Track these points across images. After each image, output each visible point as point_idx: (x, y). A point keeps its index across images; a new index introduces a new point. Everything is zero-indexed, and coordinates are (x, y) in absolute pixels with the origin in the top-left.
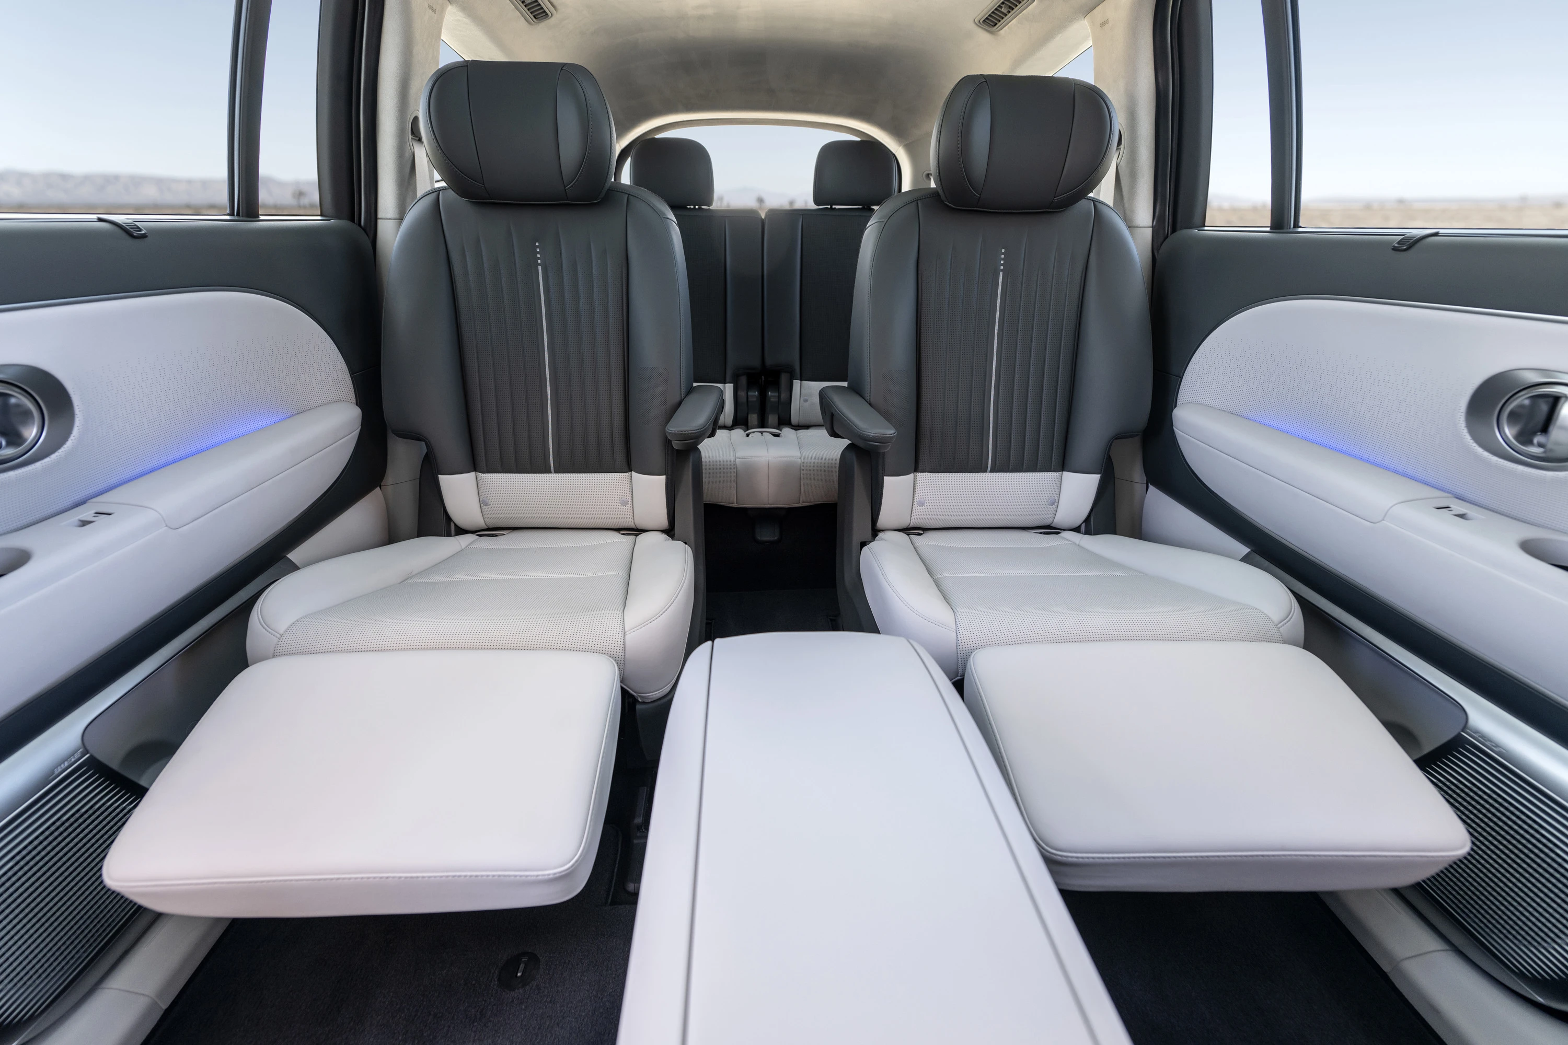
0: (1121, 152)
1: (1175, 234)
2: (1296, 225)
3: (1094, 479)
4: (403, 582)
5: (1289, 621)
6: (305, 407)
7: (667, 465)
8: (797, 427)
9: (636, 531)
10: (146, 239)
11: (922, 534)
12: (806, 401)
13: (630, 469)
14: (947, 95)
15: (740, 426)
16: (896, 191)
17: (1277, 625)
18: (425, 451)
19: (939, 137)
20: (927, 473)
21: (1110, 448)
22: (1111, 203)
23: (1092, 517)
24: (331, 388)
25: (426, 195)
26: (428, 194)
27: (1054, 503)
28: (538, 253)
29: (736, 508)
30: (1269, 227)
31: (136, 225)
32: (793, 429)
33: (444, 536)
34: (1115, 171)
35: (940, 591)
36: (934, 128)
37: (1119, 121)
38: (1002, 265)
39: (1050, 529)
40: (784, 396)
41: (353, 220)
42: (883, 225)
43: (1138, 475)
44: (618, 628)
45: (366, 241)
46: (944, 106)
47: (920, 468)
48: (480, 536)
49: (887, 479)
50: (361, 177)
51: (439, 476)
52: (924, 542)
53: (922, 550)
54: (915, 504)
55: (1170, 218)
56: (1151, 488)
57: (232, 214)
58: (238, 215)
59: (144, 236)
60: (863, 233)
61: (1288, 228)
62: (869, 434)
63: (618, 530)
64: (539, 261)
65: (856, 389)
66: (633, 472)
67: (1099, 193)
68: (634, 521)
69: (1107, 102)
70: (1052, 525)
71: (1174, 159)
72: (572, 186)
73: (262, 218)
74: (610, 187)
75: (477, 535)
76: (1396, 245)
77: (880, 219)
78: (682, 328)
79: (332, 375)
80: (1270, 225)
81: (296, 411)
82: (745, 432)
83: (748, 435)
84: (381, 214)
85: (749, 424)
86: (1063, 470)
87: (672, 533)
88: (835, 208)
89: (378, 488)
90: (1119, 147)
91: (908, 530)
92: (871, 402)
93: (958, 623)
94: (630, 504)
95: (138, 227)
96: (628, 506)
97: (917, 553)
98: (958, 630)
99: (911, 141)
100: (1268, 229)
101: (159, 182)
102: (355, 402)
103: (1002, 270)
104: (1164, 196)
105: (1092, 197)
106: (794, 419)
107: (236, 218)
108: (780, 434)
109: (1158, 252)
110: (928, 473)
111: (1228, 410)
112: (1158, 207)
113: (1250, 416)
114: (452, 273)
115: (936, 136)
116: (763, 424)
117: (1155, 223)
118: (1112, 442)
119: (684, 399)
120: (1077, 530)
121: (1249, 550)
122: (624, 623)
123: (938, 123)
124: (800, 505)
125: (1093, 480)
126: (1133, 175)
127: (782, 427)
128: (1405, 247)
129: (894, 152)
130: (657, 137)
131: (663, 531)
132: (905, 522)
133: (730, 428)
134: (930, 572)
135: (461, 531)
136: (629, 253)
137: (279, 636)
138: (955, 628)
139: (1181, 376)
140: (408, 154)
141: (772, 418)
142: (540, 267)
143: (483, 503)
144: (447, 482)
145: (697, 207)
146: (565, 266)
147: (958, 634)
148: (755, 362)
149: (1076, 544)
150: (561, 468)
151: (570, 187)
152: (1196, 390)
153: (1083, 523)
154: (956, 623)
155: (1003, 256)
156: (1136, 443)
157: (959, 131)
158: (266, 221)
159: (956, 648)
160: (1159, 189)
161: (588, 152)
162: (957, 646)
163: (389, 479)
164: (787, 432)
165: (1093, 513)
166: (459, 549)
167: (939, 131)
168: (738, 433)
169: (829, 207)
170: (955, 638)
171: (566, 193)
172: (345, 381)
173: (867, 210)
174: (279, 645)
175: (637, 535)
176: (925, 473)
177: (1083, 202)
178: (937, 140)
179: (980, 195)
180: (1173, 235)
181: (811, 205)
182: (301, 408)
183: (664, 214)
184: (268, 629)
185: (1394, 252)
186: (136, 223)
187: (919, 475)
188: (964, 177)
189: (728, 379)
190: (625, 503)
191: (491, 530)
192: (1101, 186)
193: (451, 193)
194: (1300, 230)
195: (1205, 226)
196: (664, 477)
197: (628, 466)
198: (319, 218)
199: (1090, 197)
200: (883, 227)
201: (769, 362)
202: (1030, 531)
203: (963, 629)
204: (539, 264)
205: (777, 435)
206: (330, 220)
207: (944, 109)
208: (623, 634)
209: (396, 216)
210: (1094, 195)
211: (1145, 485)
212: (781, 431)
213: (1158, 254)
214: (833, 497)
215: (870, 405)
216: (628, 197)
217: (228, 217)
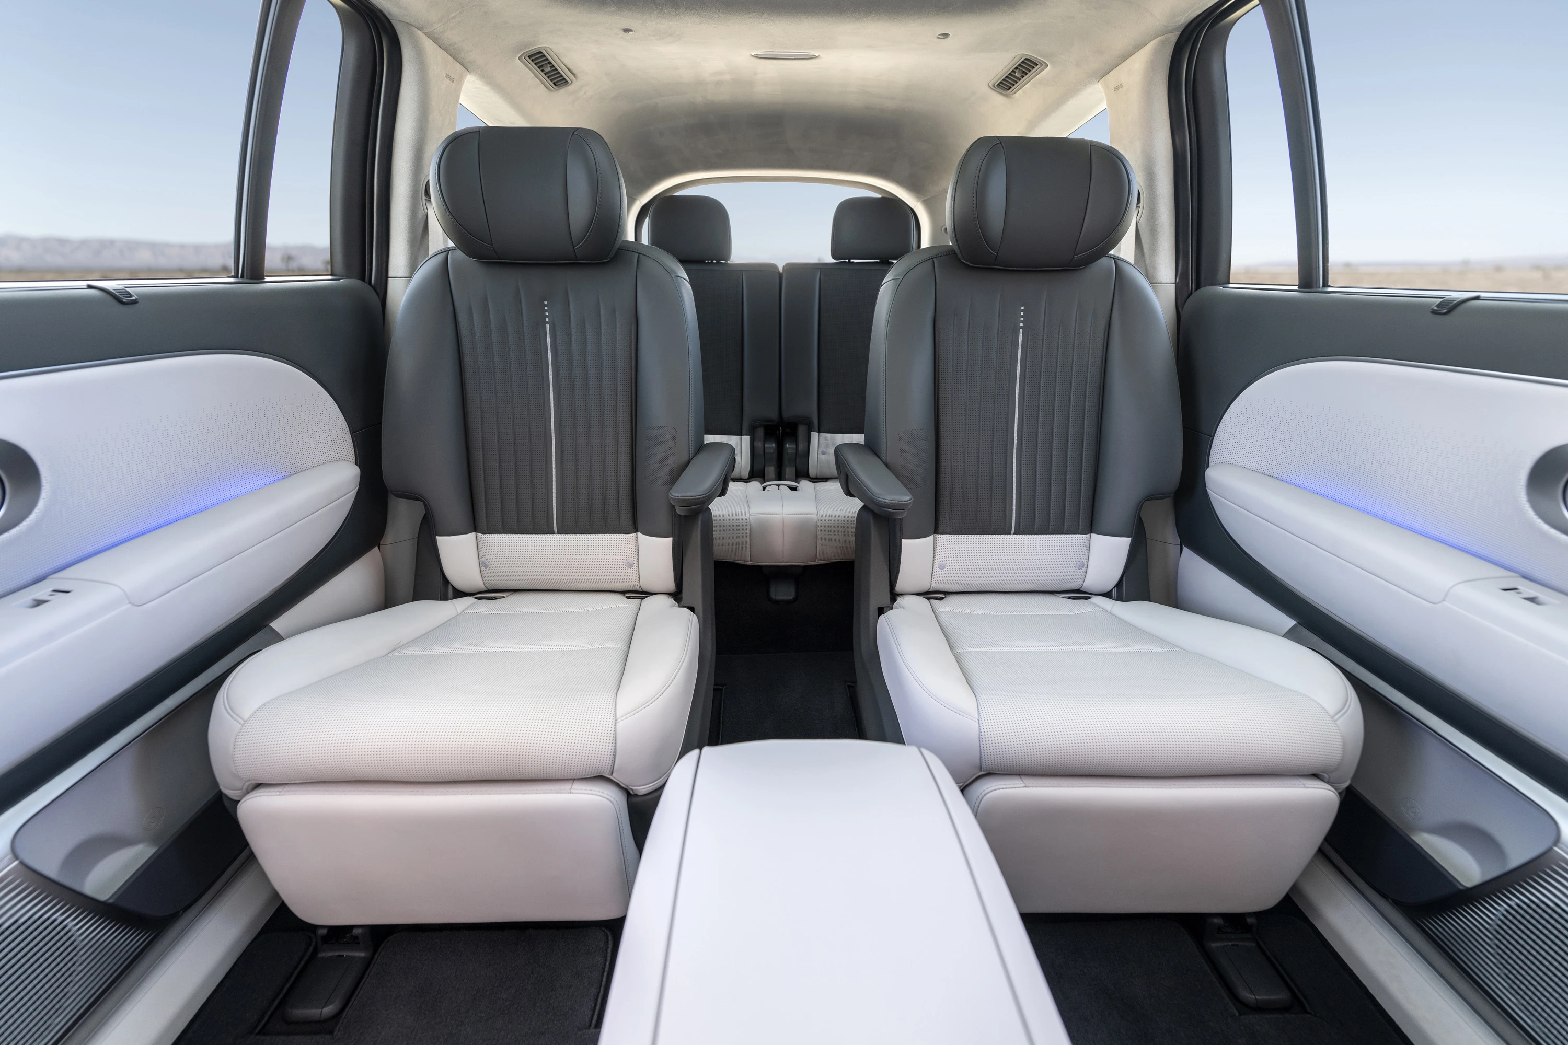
0: (1140, 210)
1: (1198, 291)
2: (1326, 284)
3: (1125, 542)
4: (389, 653)
5: (1346, 711)
6: (301, 467)
7: (673, 527)
8: (816, 480)
9: (642, 594)
10: (138, 304)
11: (943, 598)
12: (824, 453)
13: (636, 530)
14: (963, 153)
15: (756, 478)
16: (914, 247)
17: (1333, 718)
18: (423, 512)
19: (953, 197)
20: (947, 535)
21: (1140, 510)
22: (1132, 261)
23: (1124, 582)
24: (330, 448)
25: (435, 255)
26: (437, 254)
27: (1083, 567)
28: (547, 311)
29: (749, 566)
30: (1297, 285)
31: (127, 291)
32: (811, 481)
33: (441, 600)
34: (1135, 227)
35: (960, 668)
36: (949, 189)
37: (1138, 181)
38: (1022, 322)
39: (1079, 594)
40: (801, 446)
41: (363, 279)
42: (899, 283)
43: (1171, 536)
44: (609, 715)
45: (375, 299)
46: (958, 166)
47: (940, 529)
48: (479, 599)
49: (905, 542)
50: (373, 238)
51: (437, 537)
52: (945, 607)
53: (944, 618)
54: (936, 567)
55: (1193, 274)
56: (1185, 549)
57: (236, 276)
58: (242, 277)
59: (135, 302)
60: (878, 290)
61: (1317, 288)
62: (884, 500)
63: (623, 593)
64: (547, 320)
65: (871, 447)
66: (639, 533)
67: (1119, 250)
68: (640, 584)
69: (1125, 162)
70: (1082, 589)
71: (1195, 217)
72: (581, 246)
73: (267, 279)
74: (620, 246)
75: (475, 598)
76: (1435, 308)
77: (895, 276)
78: (691, 386)
79: (331, 434)
80: (1298, 284)
81: (291, 471)
82: (762, 484)
83: (764, 488)
84: (391, 273)
85: (766, 477)
86: (1091, 532)
87: (679, 596)
88: (853, 262)
89: (377, 548)
90: (1139, 205)
91: (929, 594)
92: (888, 462)
93: (981, 712)
94: (635, 566)
95: (129, 293)
96: (633, 568)
97: (937, 620)
98: (980, 719)
99: (929, 197)
100: (1296, 288)
101: (153, 247)
102: (354, 460)
103: (1021, 327)
104: (1186, 256)
105: (1112, 255)
106: (812, 472)
107: (240, 280)
108: (797, 487)
109: (1182, 309)
110: (949, 535)
111: (1264, 472)
112: (1180, 264)
113: (1288, 479)
114: (459, 332)
115: (951, 193)
116: (780, 477)
117: (1177, 280)
118: (1142, 505)
119: (692, 459)
120: (1108, 595)
121: (1295, 622)
122: (615, 709)
123: (953, 184)
124: (817, 563)
125: (1122, 544)
126: (1153, 232)
127: (799, 479)
128: (1445, 311)
129: (913, 208)
130: (676, 194)
131: (670, 594)
132: (925, 586)
133: (746, 481)
134: (951, 647)
135: (459, 594)
136: (638, 309)
137: (242, 722)
138: (977, 717)
139: (1212, 435)
140: (420, 215)
141: (789, 471)
142: (548, 325)
143: (482, 565)
144: (444, 543)
145: (714, 261)
146: (573, 325)
147: (981, 725)
148: (773, 414)
149: (1107, 611)
150: (564, 529)
151: (579, 247)
152: (1229, 450)
153: (1114, 588)
154: (978, 712)
155: (1022, 314)
156: (1167, 504)
157: (974, 191)
158: (272, 283)
159: (978, 740)
160: (1181, 247)
161: (597, 213)
162: (979, 738)
163: (389, 537)
164: (805, 484)
165: (1124, 577)
166: (453, 613)
167: (954, 190)
168: (755, 485)
169: (847, 261)
170: (978, 729)
171: (575, 253)
172: (344, 440)
173: (886, 263)
174: (241, 734)
175: (642, 598)
176: (945, 535)
177: (1104, 261)
178: (952, 199)
179: (997, 253)
180: (1197, 291)
181: (829, 259)
182: (297, 468)
183: (674, 272)
184: (232, 714)
185: (1434, 315)
186: (127, 289)
187: (939, 536)
188: (980, 236)
189: (745, 430)
190: (630, 565)
191: (490, 593)
192: (1121, 244)
193: (459, 254)
194: (1330, 289)
195: (1229, 283)
196: (672, 538)
197: (634, 526)
198: (330, 277)
199: (1110, 255)
200: (899, 284)
201: (786, 414)
202: (1058, 595)
203: (986, 719)
204: (547, 322)
205: (794, 489)
206: (339, 280)
207: (959, 170)
208: (614, 721)
209: (407, 275)
210: (1114, 252)
211: (1179, 546)
212: (799, 483)
213: (1182, 311)
214: (849, 555)
215: (887, 466)
216: (638, 257)
217: (232, 280)
